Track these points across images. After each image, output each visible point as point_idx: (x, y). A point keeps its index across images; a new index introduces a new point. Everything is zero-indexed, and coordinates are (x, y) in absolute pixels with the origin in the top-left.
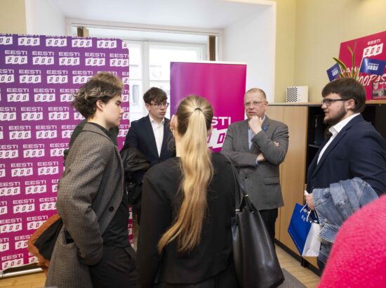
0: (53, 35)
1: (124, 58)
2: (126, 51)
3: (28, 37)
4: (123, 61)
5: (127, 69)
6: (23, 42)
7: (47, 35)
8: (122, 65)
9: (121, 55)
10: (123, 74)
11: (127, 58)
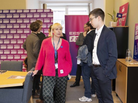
0: (32, 9)
1: (52, 15)
2: (52, 12)
3: (26, 10)
4: (51, 15)
5: (52, 18)
6: (25, 11)
7: (31, 9)
8: (51, 17)
9: (51, 14)
10: (51, 19)
11: (53, 14)
